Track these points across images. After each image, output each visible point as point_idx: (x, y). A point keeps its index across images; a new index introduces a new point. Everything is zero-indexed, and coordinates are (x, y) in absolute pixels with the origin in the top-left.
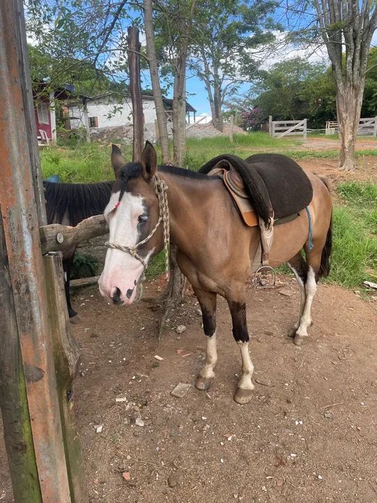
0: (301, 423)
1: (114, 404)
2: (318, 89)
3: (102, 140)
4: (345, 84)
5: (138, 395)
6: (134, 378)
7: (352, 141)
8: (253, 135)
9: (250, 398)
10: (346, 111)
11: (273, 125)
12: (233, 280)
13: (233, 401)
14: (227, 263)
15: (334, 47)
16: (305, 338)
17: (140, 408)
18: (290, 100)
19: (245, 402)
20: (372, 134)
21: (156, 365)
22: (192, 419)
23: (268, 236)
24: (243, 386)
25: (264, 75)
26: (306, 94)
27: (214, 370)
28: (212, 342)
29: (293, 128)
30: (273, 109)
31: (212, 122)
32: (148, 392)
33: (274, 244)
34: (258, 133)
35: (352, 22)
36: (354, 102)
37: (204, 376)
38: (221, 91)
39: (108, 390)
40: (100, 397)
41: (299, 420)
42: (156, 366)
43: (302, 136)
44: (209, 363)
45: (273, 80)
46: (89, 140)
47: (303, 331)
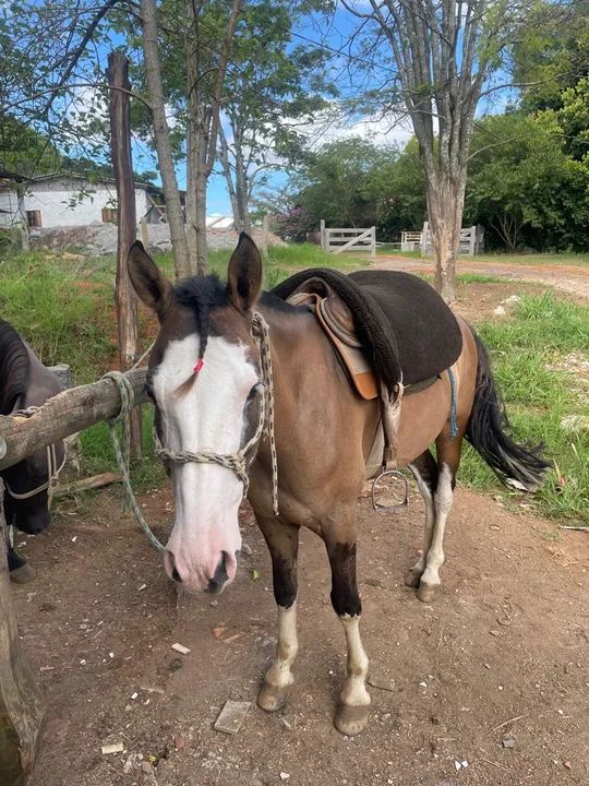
0: (465, 764)
1: (98, 760)
2: (388, 184)
3: (50, 248)
4: (439, 176)
5: (147, 736)
6: (135, 696)
7: (452, 260)
8: (297, 248)
9: (365, 721)
10: (442, 216)
11: (326, 233)
12: (339, 503)
13: (334, 730)
14: (332, 471)
15: (422, 121)
16: (436, 588)
17: (155, 764)
18: (347, 198)
19: (357, 731)
20: (467, 252)
21: (176, 664)
22: (262, 780)
23: (394, 414)
24: (351, 700)
25: (310, 159)
26: (372, 189)
27: (293, 669)
28: (290, 618)
29: (355, 240)
30: (324, 211)
31: (234, 225)
32: (168, 728)
33: (401, 428)
34: (306, 245)
35: (448, 84)
36: (453, 202)
37: (274, 684)
38: (246, 179)
39: (83, 728)
40: (70, 745)
41: (461, 760)
42: (177, 668)
43: (369, 252)
44: (284, 657)
45: (325, 167)
46: (26, 247)
47: (432, 577)
